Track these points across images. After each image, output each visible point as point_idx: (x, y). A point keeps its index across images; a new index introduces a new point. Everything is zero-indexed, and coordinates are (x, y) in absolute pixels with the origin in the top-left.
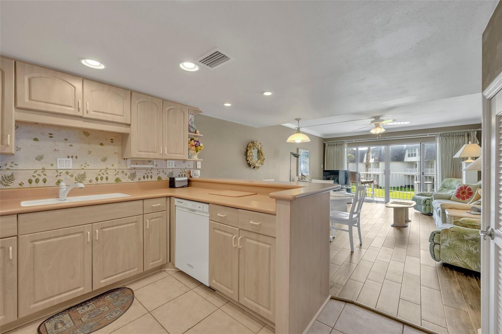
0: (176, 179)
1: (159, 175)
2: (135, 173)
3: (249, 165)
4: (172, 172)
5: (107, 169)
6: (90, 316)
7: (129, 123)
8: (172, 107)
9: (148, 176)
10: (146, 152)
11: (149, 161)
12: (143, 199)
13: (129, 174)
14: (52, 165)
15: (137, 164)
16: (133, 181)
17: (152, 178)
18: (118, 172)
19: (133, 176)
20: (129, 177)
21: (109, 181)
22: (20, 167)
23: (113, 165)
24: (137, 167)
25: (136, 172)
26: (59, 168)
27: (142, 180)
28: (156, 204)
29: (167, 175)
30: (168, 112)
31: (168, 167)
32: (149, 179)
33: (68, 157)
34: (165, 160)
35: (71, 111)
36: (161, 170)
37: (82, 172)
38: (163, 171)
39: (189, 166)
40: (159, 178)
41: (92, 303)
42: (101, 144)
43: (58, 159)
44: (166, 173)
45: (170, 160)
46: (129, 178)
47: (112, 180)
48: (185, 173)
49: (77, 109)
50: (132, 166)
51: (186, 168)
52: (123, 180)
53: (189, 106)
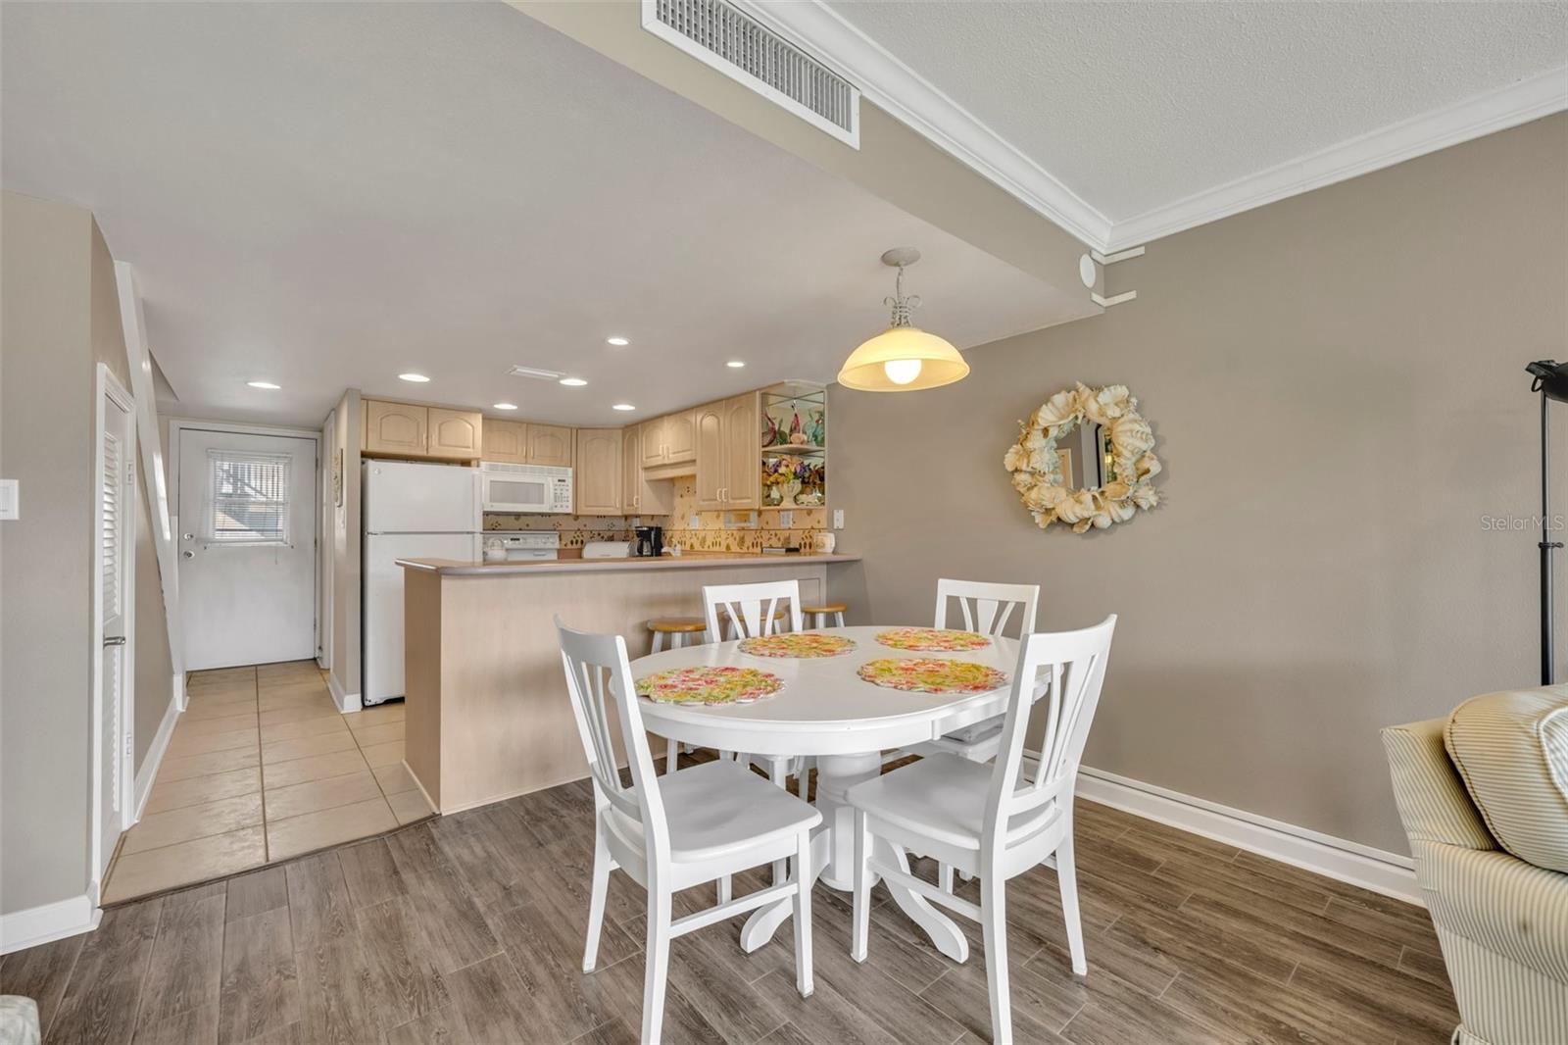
1: (771, 542)
4: (790, 537)
7: (694, 457)
9: (757, 542)
13: (738, 538)
15: (745, 521)
16: (742, 550)
17: (763, 547)
18: (728, 534)
19: (742, 541)
20: (737, 542)
21: (721, 548)
23: (724, 524)
25: (744, 535)
27: (751, 549)
30: (730, 421)
32: (759, 549)
33: (696, 514)
35: (660, 460)
36: (775, 533)
39: (819, 522)
49: (665, 457)
51: (813, 528)
53: (759, 389)
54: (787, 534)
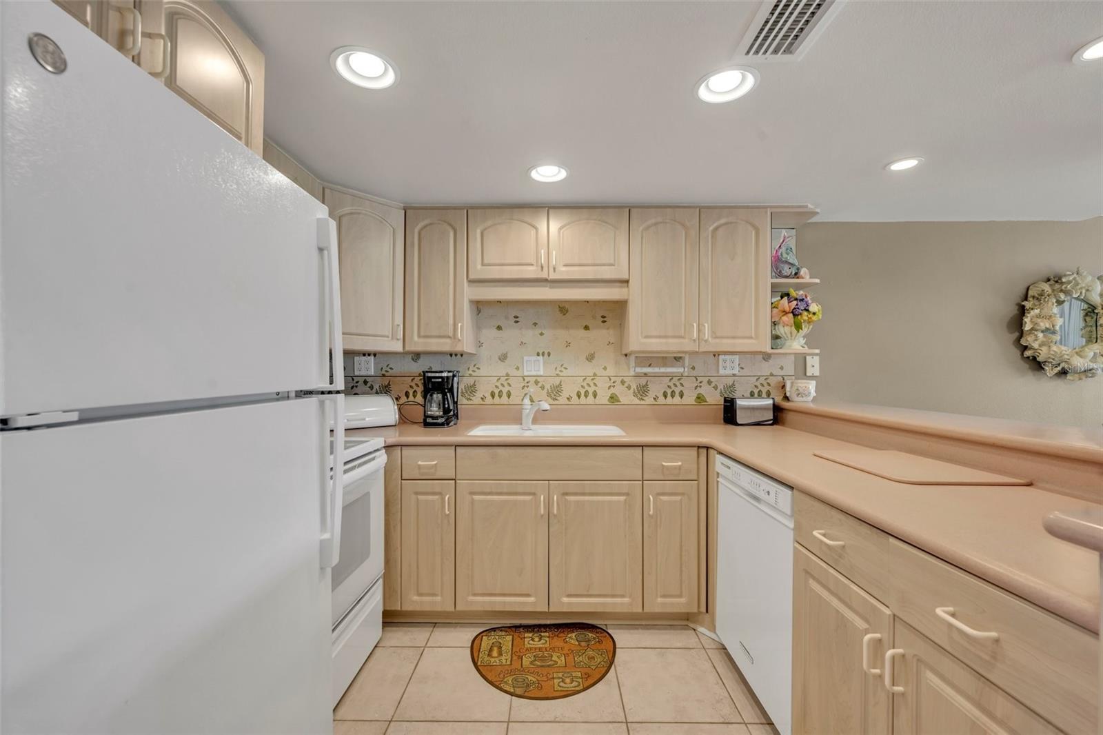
0: (740, 402)
1: (699, 391)
2: (647, 385)
3: (1037, 365)
4: (733, 384)
5: (595, 375)
6: (535, 660)
7: (625, 277)
8: (723, 221)
9: (673, 392)
10: (660, 337)
11: (675, 358)
12: (642, 446)
13: (634, 387)
14: (518, 368)
15: (650, 366)
16: (642, 402)
17: (684, 397)
18: (614, 382)
19: (642, 391)
20: (634, 392)
21: (598, 401)
22: (482, 372)
23: (605, 368)
24: (649, 373)
25: (648, 383)
26: (526, 374)
27: (661, 400)
28: (672, 461)
29: (719, 391)
30: (712, 237)
31: (722, 372)
32: (677, 400)
33: (538, 355)
34: (714, 355)
35: (530, 272)
36: (705, 380)
37: (556, 381)
38: (709, 382)
39: (782, 368)
40: (700, 399)
41: (547, 634)
42: (586, 328)
43: (526, 358)
44: (716, 388)
45: (726, 353)
46: (635, 395)
47: (603, 398)
48: (769, 388)
49: (540, 268)
50: (639, 370)
51: (772, 375)
52: (623, 400)
53: (771, 207)
54: (730, 381)
